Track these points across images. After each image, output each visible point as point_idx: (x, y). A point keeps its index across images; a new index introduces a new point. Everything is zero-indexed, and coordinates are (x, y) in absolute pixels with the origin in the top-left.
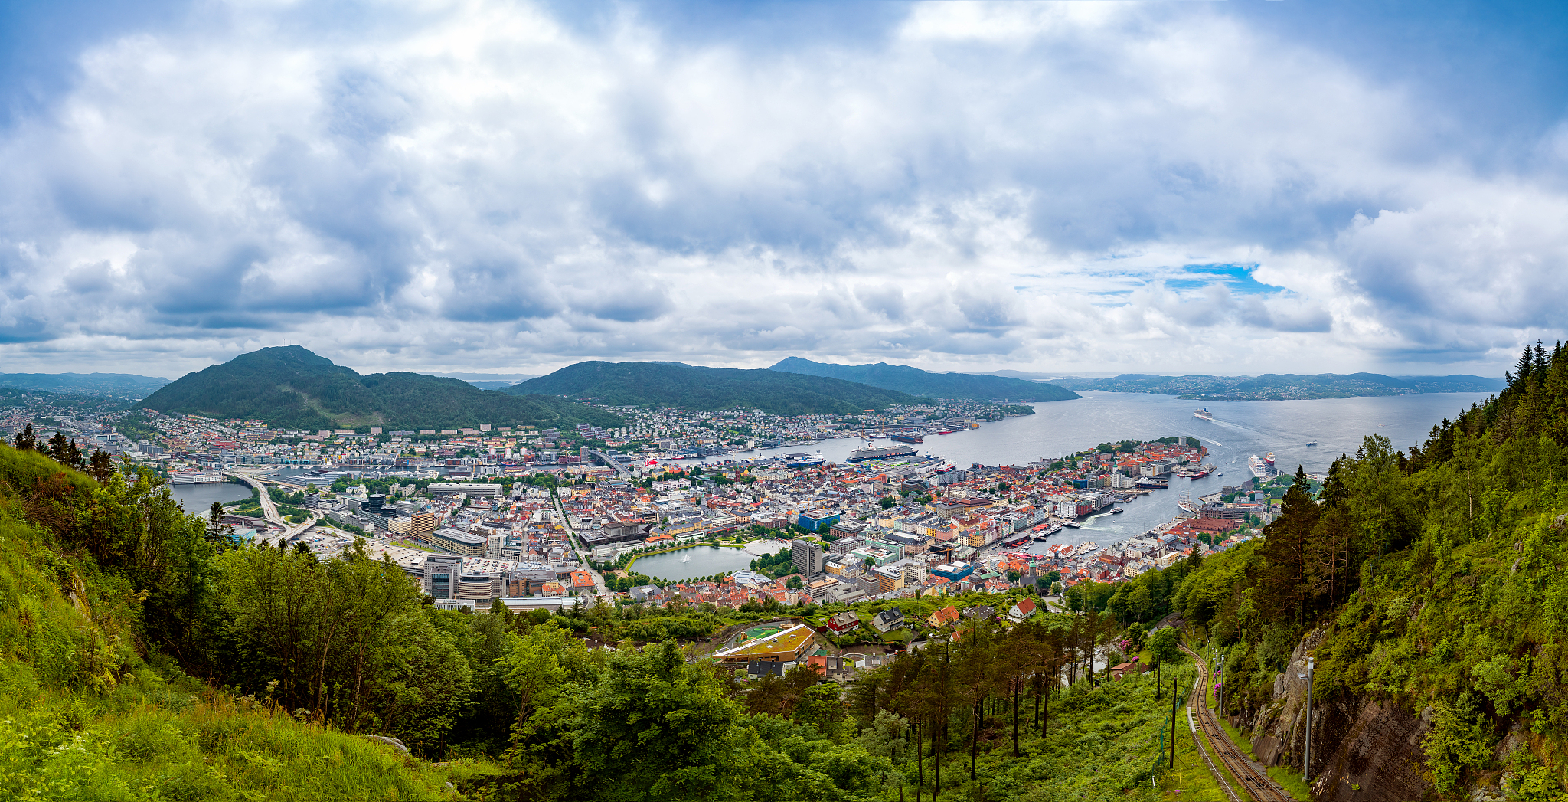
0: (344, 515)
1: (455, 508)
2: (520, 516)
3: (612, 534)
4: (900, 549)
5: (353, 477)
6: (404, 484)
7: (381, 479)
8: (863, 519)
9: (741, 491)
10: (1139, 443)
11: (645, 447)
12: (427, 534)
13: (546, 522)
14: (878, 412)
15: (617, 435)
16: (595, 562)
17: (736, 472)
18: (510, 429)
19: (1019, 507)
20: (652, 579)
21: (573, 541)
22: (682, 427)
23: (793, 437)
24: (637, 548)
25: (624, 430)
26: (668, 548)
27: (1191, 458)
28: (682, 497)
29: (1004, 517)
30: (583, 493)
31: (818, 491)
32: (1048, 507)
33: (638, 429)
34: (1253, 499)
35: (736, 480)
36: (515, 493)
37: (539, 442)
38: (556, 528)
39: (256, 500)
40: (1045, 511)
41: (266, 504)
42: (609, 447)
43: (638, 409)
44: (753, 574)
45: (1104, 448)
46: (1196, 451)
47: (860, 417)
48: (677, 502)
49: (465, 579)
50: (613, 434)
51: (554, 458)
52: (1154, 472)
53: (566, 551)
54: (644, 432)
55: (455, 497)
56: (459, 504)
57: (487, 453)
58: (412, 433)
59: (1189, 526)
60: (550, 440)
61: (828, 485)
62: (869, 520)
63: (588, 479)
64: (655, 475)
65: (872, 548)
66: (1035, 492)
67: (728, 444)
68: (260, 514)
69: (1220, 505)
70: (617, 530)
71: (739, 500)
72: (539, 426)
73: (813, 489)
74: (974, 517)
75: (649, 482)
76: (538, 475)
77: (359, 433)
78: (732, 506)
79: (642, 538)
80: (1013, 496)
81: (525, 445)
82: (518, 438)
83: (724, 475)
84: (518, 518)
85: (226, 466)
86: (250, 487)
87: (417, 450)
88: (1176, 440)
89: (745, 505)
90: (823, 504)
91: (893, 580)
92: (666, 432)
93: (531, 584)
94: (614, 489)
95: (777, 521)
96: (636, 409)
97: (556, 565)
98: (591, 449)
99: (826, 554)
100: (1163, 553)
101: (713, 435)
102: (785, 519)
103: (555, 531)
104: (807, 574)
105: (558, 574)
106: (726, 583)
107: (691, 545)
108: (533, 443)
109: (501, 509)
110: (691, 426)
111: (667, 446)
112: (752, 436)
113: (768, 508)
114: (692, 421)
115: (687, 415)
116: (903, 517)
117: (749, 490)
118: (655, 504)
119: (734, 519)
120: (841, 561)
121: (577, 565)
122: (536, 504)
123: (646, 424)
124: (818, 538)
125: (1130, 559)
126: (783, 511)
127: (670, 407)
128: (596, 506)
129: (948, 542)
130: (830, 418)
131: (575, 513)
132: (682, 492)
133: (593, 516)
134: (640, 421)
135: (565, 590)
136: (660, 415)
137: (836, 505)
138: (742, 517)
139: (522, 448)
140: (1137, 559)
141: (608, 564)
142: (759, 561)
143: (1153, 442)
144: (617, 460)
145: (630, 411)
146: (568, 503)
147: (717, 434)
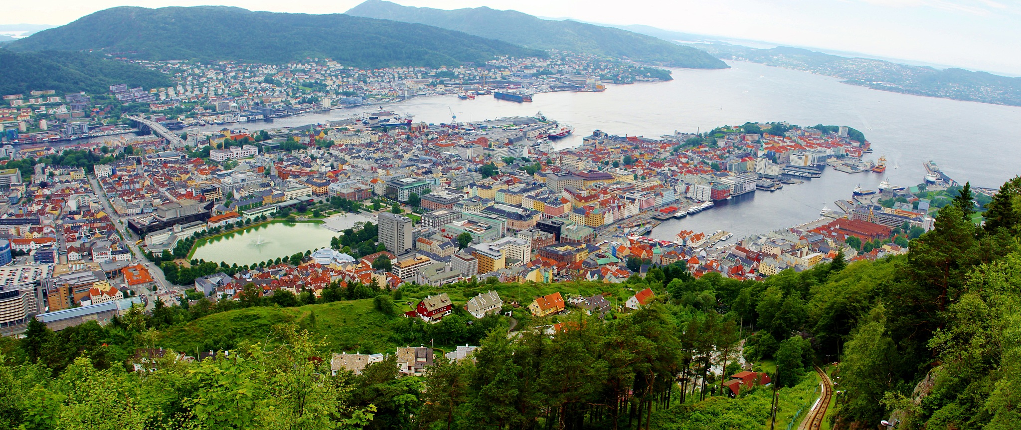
2: (50, 206)
3: (169, 216)
4: (503, 223)
8: (459, 189)
9: (316, 158)
10: (791, 128)
11: (199, 109)
13: (83, 209)
14: (478, 65)
15: (163, 97)
16: (151, 253)
17: (310, 136)
18: (21, 97)
19: (646, 185)
20: (219, 265)
21: (122, 229)
22: (242, 84)
23: (376, 94)
24: (199, 230)
26: (236, 228)
27: (851, 152)
28: (247, 167)
29: (628, 194)
31: (406, 156)
32: (680, 187)
33: (189, 88)
35: (310, 145)
36: (39, 178)
37: (62, 110)
38: (99, 216)
40: (675, 192)
42: (154, 112)
43: (187, 64)
44: (336, 253)
45: (751, 128)
46: (857, 145)
47: (456, 71)
48: (242, 173)
50: (158, 95)
51: (85, 129)
52: (806, 161)
53: (114, 243)
54: (197, 91)
59: (838, 227)
60: (78, 107)
61: (418, 149)
62: (466, 190)
63: (132, 152)
64: (215, 142)
65: (470, 222)
66: (666, 168)
67: (299, 103)
69: (877, 208)
70: (172, 211)
71: (315, 168)
72: (61, 91)
73: (401, 153)
74: (592, 193)
75: (206, 153)
76: (66, 153)
78: (307, 174)
79: (204, 217)
80: (640, 171)
81: (46, 116)
82: (34, 107)
83: (295, 139)
84: (47, 209)
88: (836, 129)
89: (322, 173)
90: (413, 171)
91: (492, 260)
92: (223, 90)
93: (75, 290)
94: (166, 163)
95: (359, 190)
96: (183, 63)
97: (103, 260)
98: (132, 116)
99: (418, 228)
100: (805, 253)
101: (280, 92)
102: (369, 187)
103: (96, 220)
104: (396, 252)
105: (108, 273)
106: (304, 265)
107: (261, 222)
108: (55, 113)
109: (23, 200)
110: (254, 82)
111: (227, 106)
112: (328, 92)
113: (348, 175)
114: (255, 76)
115: (248, 69)
116: (505, 187)
117: (326, 154)
118: (216, 176)
119: (311, 189)
120: (434, 236)
121: (130, 259)
122: (68, 188)
123: (198, 81)
124: (408, 210)
125: (767, 255)
126: (366, 179)
127: (226, 60)
128: (146, 184)
129: (558, 219)
130: (421, 72)
131: (120, 196)
132: (247, 160)
133: (143, 197)
134: (190, 78)
135: (119, 292)
136: (215, 70)
137: (429, 172)
138: (320, 185)
139: (40, 120)
140: (775, 256)
141: (166, 253)
142: (341, 237)
143: (808, 128)
144: (165, 125)
145: (177, 66)
146: (110, 184)
147: (285, 90)
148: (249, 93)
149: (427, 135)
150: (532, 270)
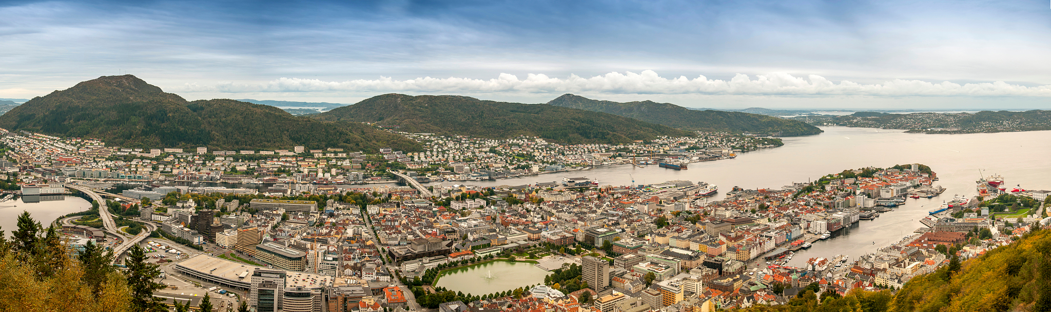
0: (176, 228)
1: (275, 222)
2: (334, 231)
3: (419, 249)
4: (676, 264)
5: (182, 193)
6: (229, 199)
7: (207, 194)
8: (641, 236)
9: (530, 211)
10: (877, 170)
11: (441, 169)
12: (252, 248)
13: (357, 237)
14: (646, 143)
15: (416, 159)
16: (405, 278)
17: (526, 194)
18: (321, 151)
19: (778, 225)
20: (457, 294)
21: (384, 256)
22: (473, 153)
23: (572, 164)
24: (442, 263)
25: (422, 155)
26: (469, 263)
27: (923, 182)
28: (478, 216)
29: (765, 234)
30: (389, 211)
31: (599, 211)
32: (803, 225)
33: (435, 154)
34: (979, 214)
35: (525, 200)
36: (329, 209)
37: (346, 163)
38: (368, 243)
39: (94, 212)
40: (801, 228)
41: (106, 216)
42: (409, 170)
43: (434, 136)
44: (549, 289)
45: (848, 174)
46: (927, 176)
47: (630, 147)
48: (475, 220)
49: (288, 294)
50: (412, 157)
51: (361, 178)
52: (892, 194)
53: (378, 266)
54: (440, 156)
55: (275, 212)
56: (278, 219)
57: (300, 172)
58: (234, 153)
59: (926, 239)
60: (357, 162)
61: (608, 206)
62: (647, 237)
63: (394, 197)
64: (454, 195)
65: (652, 262)
66: (791, 211)
67: (515, 169)
68: (100, 225)
69: (952, 220)
70: (422, 246)
71: (530, 219)
72: (347, 150)
73: (594, 209)
74: (739, 234)
75: (447, 203)
76: (348, 194)
77: (187, 152)
78: (523, 223)
79: (446, 253)
80: (772, 215)
81: (335, 166)
82: (328, 160)
83: (514, 195)
84: (332, 233)
85: (68, 180)
86: (90, 199)
87: (238, 168)
88: (909, 167)
89: (535, 223)
90: (604, 222)
91: (674, 294)
92: (459, 157)
93: (348, 300)
94: (418, 208)
95: (565, 238)
96: (432, 135)
97: (370, 279)
98: (393, 171)
99: (612, 269)
100: (907, 264)
101: (501, 160)
102: (572, 235)
103: (366, 246)
104: (596, 289)
105: (373, 290)
106: (524, 299)
107: (489, 259)
108: (342, 164)
109: (317, 224)
110: (481, 151)
111: (461, 168)
112: (536, 161)
113: (556, 225)
114: (482, 147)
115: (477, 142)
116: (676, 234)
117: (538, 209)
118: (455, 221)
119: (527, 235)
120: (625, 276)
121: (389, 280)
122: (347, 219)
123: (442, 149)
124: (602, 254)
125: (879, 270)
126: (569, 228)
127: (461, 135)
128: (402, 223)
129: (719, 258)
130: (604, 147)
131: (384, 230)
132: (478, 210)
133: (400, 232)
134: (436, 147)
135: (380, 307)
136: (453, 141)
137: (617, 224)
138: (534, 233)
139: (332, 168)
140: (884, 270)
141: (416, 279)
142: (552, 275)
143: (889, 168)
144: (417, 180)
145: (427, 138)
146: (377, 220)
147: (505, 159)
148: (478, 160)
149: (613, 195)
150: (706, 300)
